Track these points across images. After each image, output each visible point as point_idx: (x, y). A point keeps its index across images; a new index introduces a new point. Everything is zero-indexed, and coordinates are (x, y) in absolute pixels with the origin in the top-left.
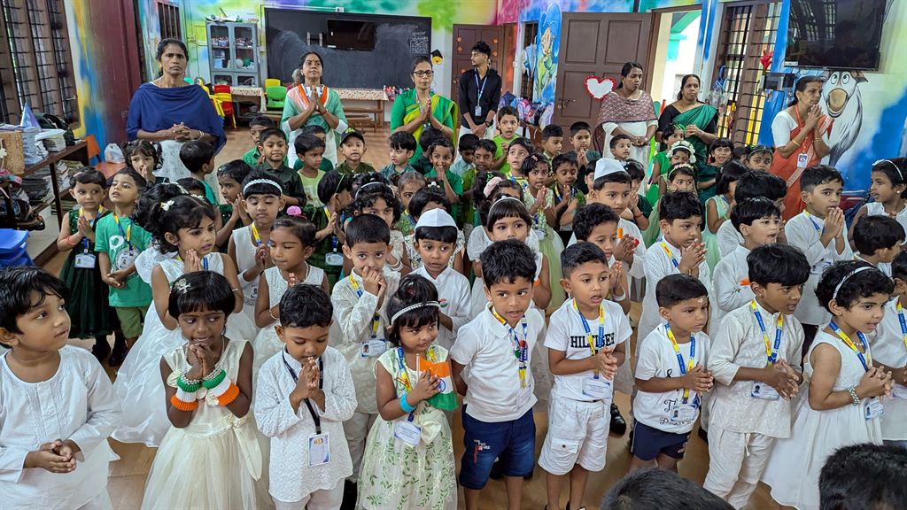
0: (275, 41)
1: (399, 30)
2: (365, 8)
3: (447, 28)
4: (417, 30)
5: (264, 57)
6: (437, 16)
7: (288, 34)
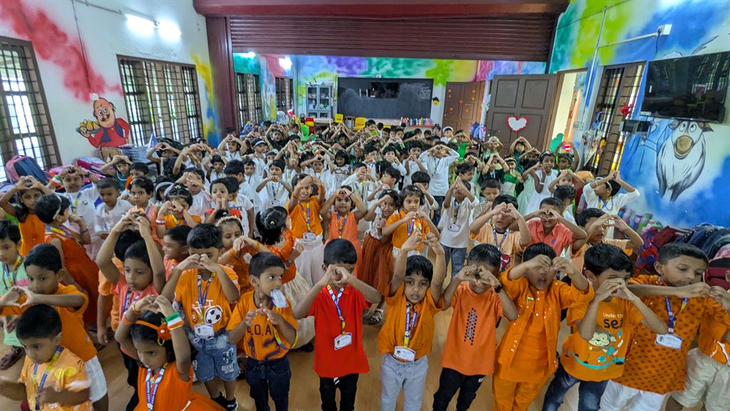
0: (343, 94)
1: (413, 86)
2: (394, 75)
3: (443, 84)
4: (424, 86)
5: (336, 103)
6: (438, 78)
7: (350, 90)
